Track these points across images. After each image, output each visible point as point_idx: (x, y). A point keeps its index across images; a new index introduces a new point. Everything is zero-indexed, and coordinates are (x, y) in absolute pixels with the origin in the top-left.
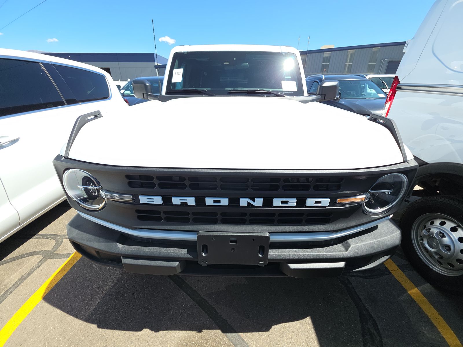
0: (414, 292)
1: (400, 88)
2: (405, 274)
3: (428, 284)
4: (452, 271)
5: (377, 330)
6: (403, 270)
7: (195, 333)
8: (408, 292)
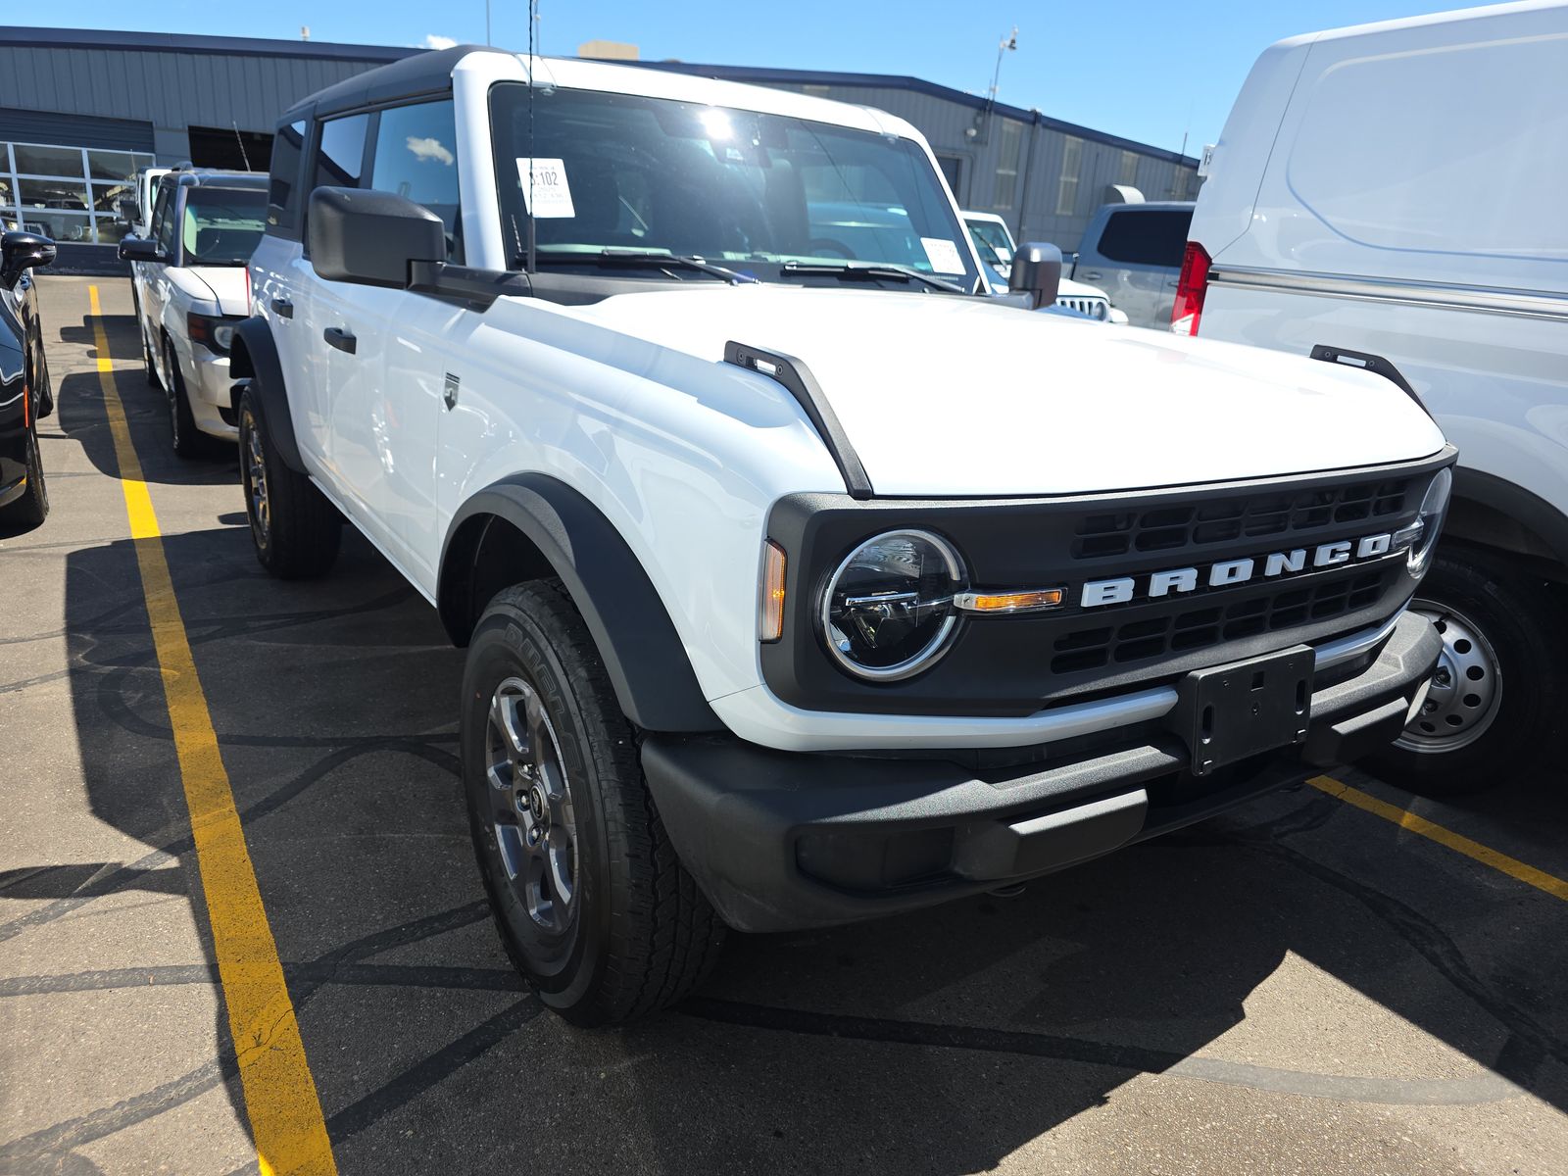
0: (1408, 820)
1: (1215, 277)
2: (1365, 792)
3: (1418, 798)
4: (1458, 737)
5: (1416, 915)
6: (1355, 786)
7: (1091, 1114)
8: (1400, 826)
